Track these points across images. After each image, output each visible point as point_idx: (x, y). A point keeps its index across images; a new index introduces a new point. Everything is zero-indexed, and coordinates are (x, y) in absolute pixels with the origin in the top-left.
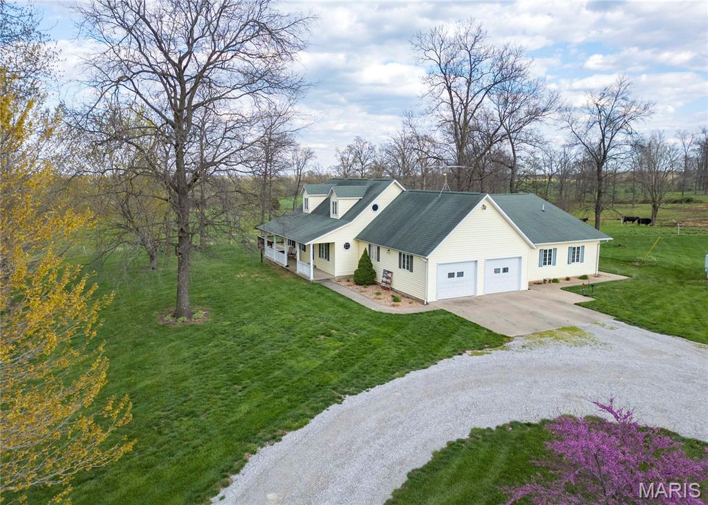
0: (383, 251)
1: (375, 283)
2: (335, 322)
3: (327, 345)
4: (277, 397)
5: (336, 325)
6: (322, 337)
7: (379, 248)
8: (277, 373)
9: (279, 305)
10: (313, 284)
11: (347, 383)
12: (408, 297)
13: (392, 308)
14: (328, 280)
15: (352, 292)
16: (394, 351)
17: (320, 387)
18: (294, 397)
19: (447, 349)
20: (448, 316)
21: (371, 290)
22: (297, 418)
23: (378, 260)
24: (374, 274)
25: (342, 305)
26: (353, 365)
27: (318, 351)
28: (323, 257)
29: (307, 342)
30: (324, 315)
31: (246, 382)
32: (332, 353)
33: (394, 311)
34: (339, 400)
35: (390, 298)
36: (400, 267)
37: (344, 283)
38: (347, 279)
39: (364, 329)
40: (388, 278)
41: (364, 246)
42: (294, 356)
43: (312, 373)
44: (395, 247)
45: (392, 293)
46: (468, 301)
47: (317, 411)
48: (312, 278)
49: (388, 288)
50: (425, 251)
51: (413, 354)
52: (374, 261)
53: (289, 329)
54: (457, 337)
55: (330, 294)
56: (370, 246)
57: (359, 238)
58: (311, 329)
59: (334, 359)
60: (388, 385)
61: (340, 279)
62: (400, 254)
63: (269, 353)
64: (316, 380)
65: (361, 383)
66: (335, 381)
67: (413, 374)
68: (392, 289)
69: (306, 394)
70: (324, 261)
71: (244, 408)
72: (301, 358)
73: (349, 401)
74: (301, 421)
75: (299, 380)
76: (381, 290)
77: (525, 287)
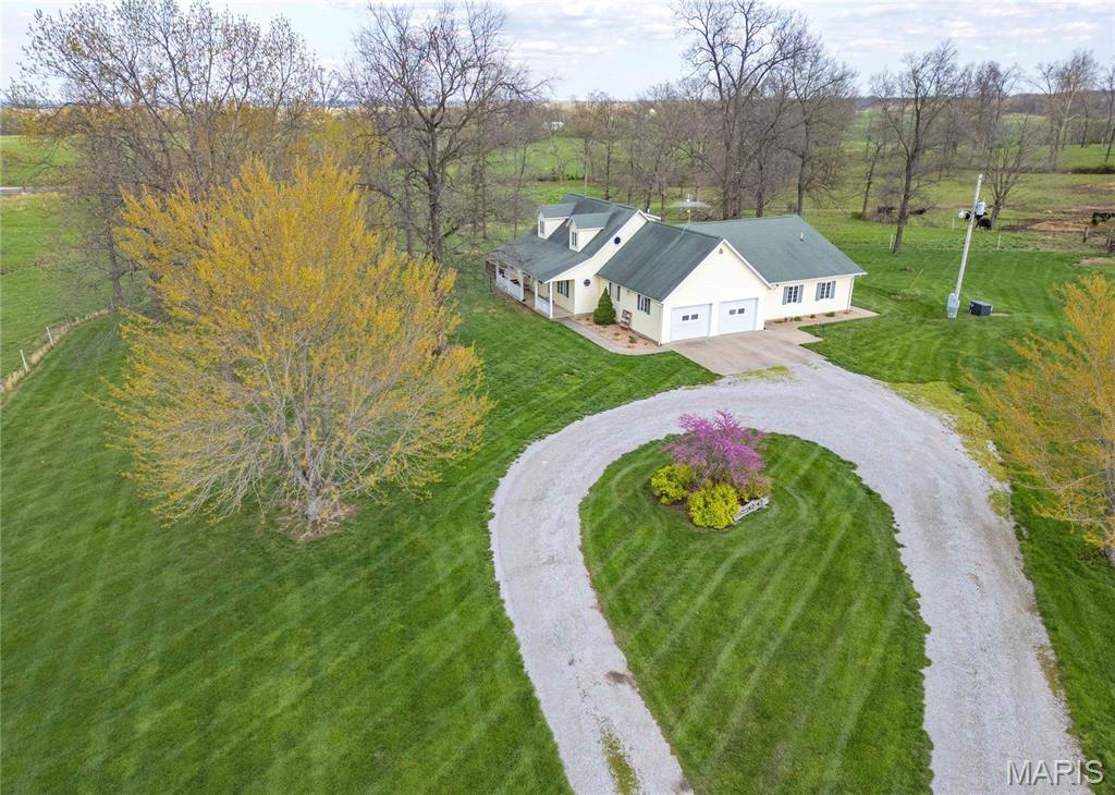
0: (623, 291)
1: (614, 322)
2: (576, 362)
3: (571, 382)
4: (537, 416)
5: (576, 365)
6: (566, 375)
7: (619, 288)
8: (534, 401)
9: (524, 345)
10: (553, 322)
11: (586, 408)
12: (645, 338)
13: (629, 350)
14: (567, 318)
15: (592, 333)
16: (623, 387)
17: (567, 410)
18: (550, 416)
19: (668, 385)
20: (676, 357)
21: (611, 329)
22: (553, 428)
23: (619, 299)
24: (614, 313)
25: (582, 346)
26: (590, 396)
27: (564, 386)
28: (563, 294)
29: (554, 379)
30: (567, 356)
31: (512, 407)
32: (575, 388)
33: (629, 352)
34: (581, 418)
35: (628, 339)
36: (638, 309)
37: (583, 322)
38: (586, 317)
39: (600, 369)
40: (627, 318)
41: (605, 284)
42: (545, 389)
43: (560, 401)
44: (634, 289)
45: (630, 334)
46: (700, 343)
47: (567, 424)
48: (551, 316)
49: (626, 328)
50: (660, 298)
51: (639, 388)
52: (614, 300)
53: (537, 368)
54: (678, 376)
55: (570, 334)
56: (610, 284)
57: (600, 275)
58: (556, 368)
59: (576, 392)
60: (617, 410)
61: (580, 317)
62: (639, 296)
63: (525, 387)
64: (564, 406)
65: (596, 407)
66: (578, 407)
67: (635, 402)
68: (630, 330)
69: (558, 414)
70: (563, 297)
71: (517, 422)
72: (551, 391)
73: (587, 419)
74: (557, 429)
75: (552, 406)
76: (620, 331)
77: (760, 327)
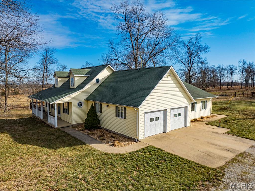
0: (104, 106)
1: (99, 128)
7: (101, 105)
10: (57, 130)
13: (115, 148)
14: (67, 127)
23: (101, 112)
28: (65, 112)
36: (116, 116)
38: (80, 125)
41: (91, 103)
44: (112, 103)
48: (56, 126)
50: (136, 104)
52: (98, 113)
56: (95, 103)
57: (87, 100)
61: (76, 126)
62: (116, 107)
70: (65, 114)
